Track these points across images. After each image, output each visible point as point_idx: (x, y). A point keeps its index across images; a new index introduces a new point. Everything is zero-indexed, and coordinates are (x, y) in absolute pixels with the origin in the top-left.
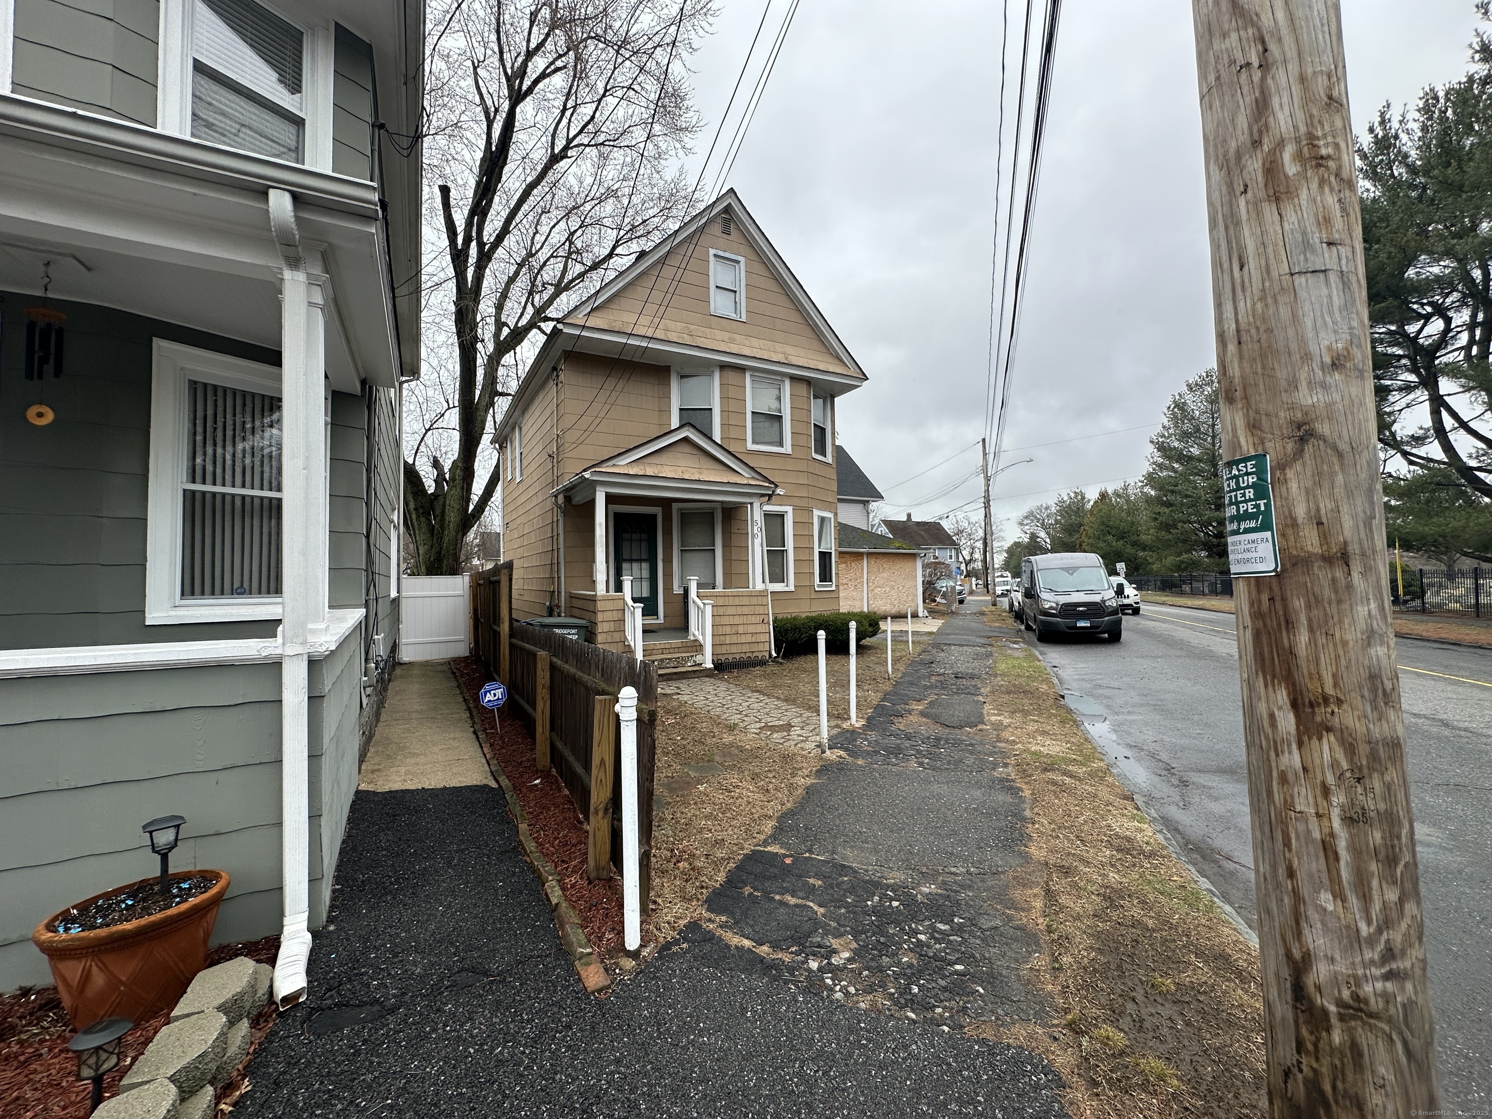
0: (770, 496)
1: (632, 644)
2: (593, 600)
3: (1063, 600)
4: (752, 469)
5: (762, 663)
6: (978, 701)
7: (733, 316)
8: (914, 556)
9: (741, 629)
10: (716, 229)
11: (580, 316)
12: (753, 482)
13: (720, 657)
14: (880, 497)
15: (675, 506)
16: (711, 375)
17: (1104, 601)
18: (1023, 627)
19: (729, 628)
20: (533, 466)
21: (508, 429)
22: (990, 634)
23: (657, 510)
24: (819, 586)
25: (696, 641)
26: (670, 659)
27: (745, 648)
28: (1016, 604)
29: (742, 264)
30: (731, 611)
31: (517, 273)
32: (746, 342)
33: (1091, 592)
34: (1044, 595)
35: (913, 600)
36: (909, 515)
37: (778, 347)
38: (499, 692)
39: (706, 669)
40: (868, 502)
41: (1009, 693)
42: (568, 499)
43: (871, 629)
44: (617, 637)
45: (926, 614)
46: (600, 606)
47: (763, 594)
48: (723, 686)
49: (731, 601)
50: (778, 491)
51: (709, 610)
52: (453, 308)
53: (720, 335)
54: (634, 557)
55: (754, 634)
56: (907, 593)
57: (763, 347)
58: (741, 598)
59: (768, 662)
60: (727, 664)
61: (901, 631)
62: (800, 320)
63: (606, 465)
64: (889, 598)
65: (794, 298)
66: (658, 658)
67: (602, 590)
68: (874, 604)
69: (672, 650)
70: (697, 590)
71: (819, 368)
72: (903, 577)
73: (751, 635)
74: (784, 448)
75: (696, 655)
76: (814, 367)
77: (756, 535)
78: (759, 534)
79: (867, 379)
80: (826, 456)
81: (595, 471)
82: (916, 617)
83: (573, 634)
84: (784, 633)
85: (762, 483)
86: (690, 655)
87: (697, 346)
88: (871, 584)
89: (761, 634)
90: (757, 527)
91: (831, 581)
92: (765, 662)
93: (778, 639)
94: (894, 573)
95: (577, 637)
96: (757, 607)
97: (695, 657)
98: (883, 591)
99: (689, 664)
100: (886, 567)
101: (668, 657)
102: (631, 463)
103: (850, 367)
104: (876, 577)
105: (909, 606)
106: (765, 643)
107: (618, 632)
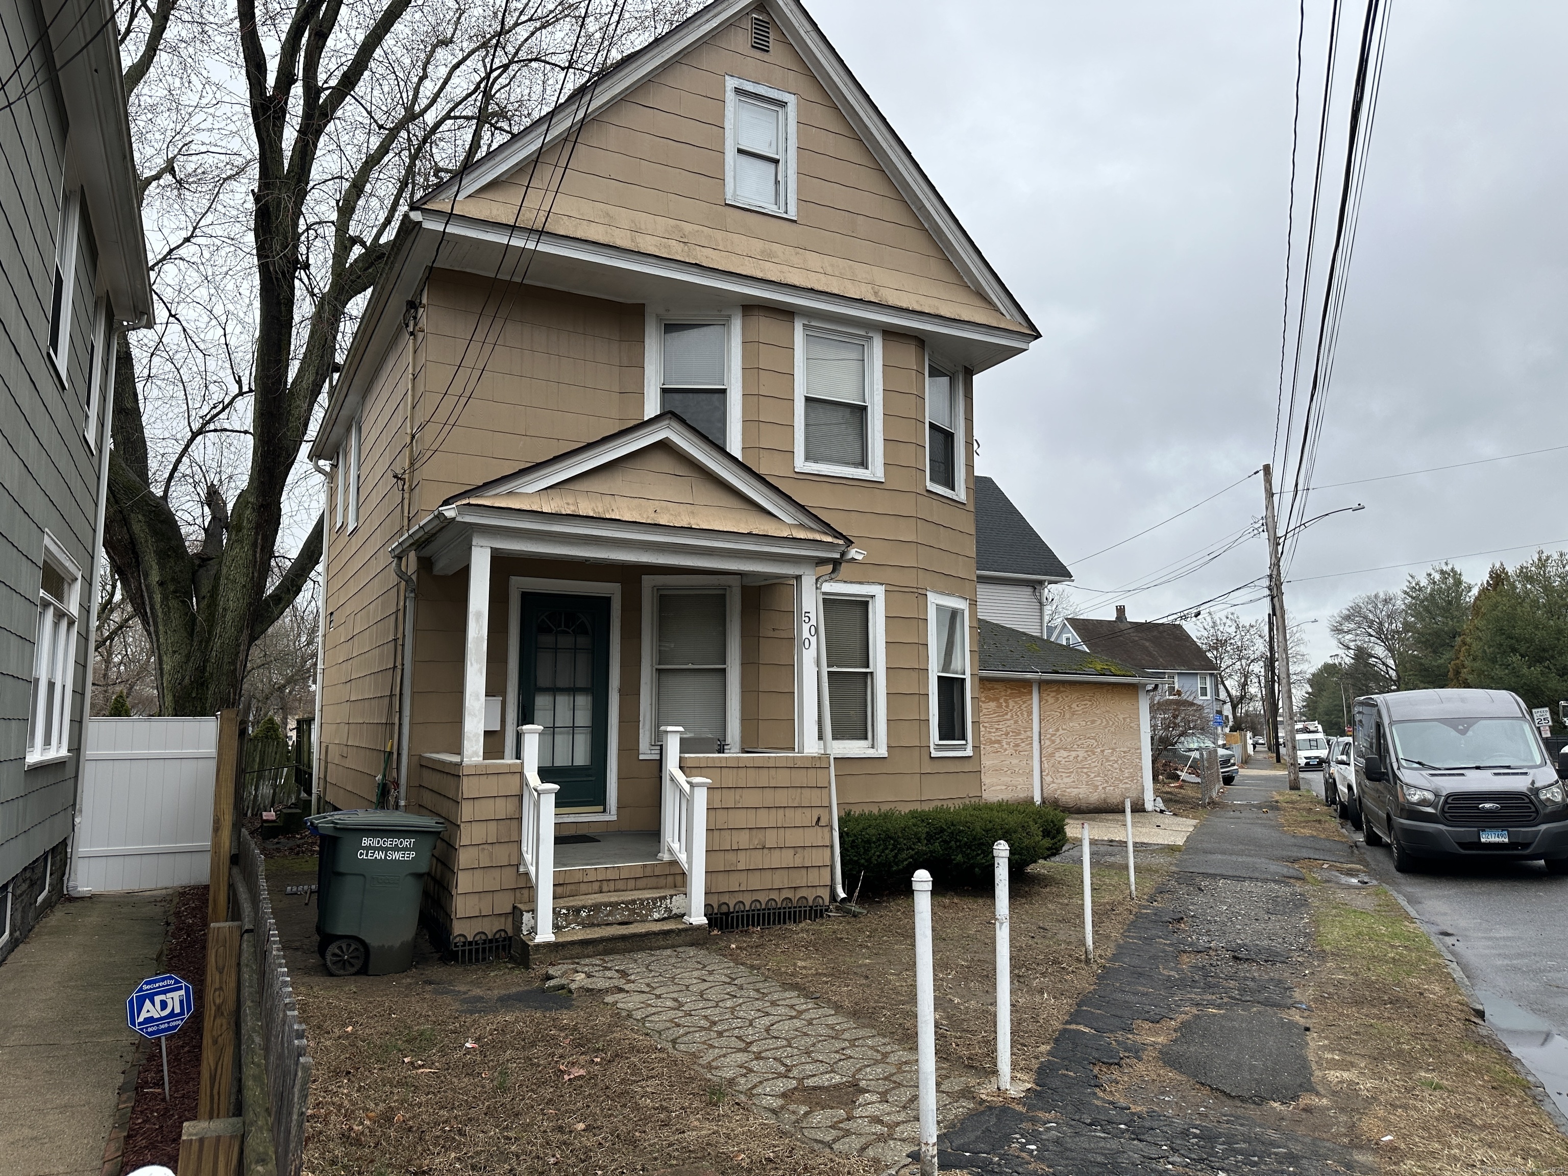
0: (836, 564)
1: (532, 870)
2: (454, 773)
3: (1450, 785)
4: (802, 508)
5: (816, 912)
6: (1292, 1025)
7: (771, 208)
8: (1133, 689)
9: (771, 839)
10: (742, 40)
11: (460, 197)
12: (802, 535)
13: (725, 899)
14: (1063, 573)
15: (648, 581)
16: (725, 323)
17: (1536, 791)
18: (1360, 838)
19: (745, 835)
20: (375, 498)
21: (338, 430)
22: (1295, 853)
23: (612, 589)
24: (939, 747)
25: (675, 863)
26: (614, 905)
27: (779, 880)
28: (1342, 789)
29: (791, 111)
30: (751, 798)
32: (795, 261)
33: (1506, 770)
34: (1407, 775)
35: (1132, 777)
36: (1121, 610)
37: (862, 271)
39: (693, 929)
40: (1041, 583)
41: (1358, 1003)
42: (425, 564)
43: (1047, 842)
44: (502, 855)
45: (1161, 805)
46: (468, 787)
47: (818, 764)
48: (720, 968)
49: (752, 778)
50: (853, 553)
51: (701, 799)
52: (251, 205)
53: (741, 243)
54: (560, 684)
55: (799, 850)
56: (1120, 762)
57: (829, 270)
58: (773, 771)
59: (826, 910)
60: (740, 914)
61: (1112, 841)
62: (905, 219)
63: (494, 492)
64: (1085, 770)
65: (894, 177)
66: (590, 902)
67: (476, 754)
68: (1053, 782)
69: (620, 884)
70: (682, 755)
71: (942, 314)
72: (1112, 729)
73: (792, 851)
74: (867, 468)
75: (672, 896)
76: (932, 312)
77: (807, 642)
78: (814, 640)
79: (1039, 336)
80: (953, 489)
81: (469, 504)
82: (1144, 811)
83: (405, 849)
84: (864, 847)
85: (818, 537)
86: (658, 895)
87: (696, 264)
88: (1048, 743)
89: (814, 850)
90: (808, 626)
91: (963, 737)
92: (821, 910)
93: (851, 860)
94: (1093, 722)
95: (413, 855)
96: (806, 792)
97: (671, 899)
98: (1071, 758)
99: (656, 916)
100: (1077, 708)
101: (612, 900)
102: (549, 491)
103: (1004, 312)
104: (1057, 730)
105: (1126, 789)
106: (822, 869)
107: (506, 845)
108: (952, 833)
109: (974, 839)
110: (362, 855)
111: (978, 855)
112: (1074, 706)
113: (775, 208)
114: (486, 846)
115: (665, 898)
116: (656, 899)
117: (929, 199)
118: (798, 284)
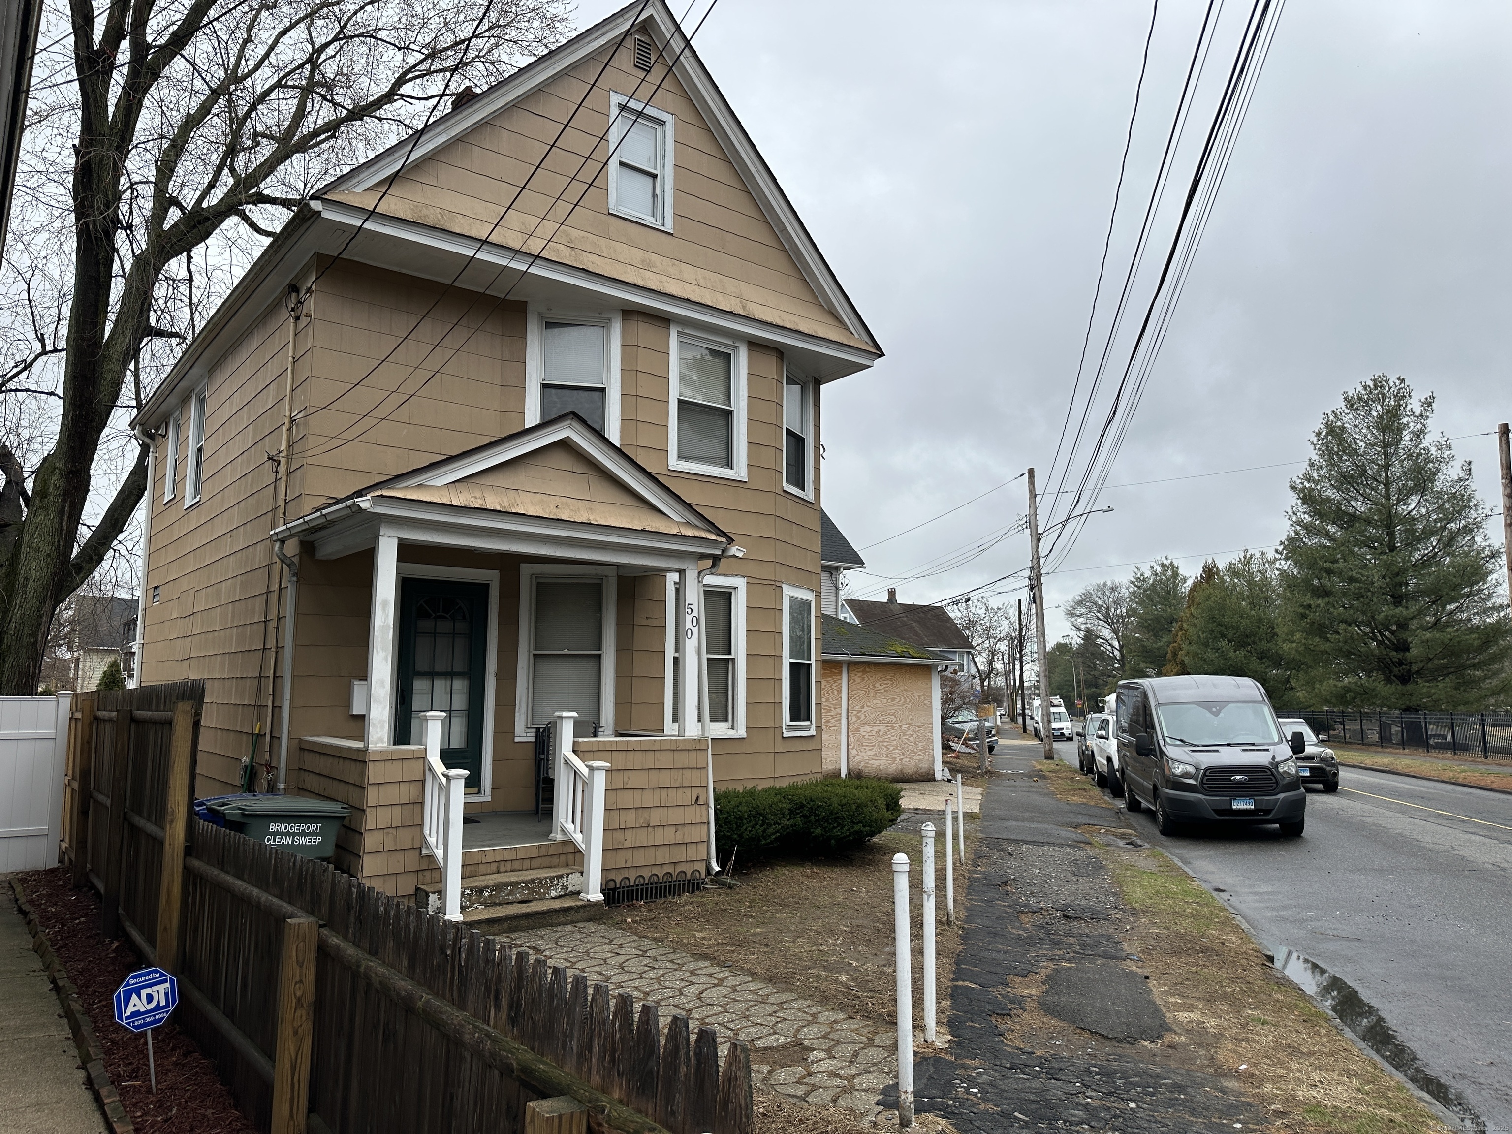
0: (716, 560)
1: (439, 853)
2: (360, 759)
3: (1207, 760)
4: (689, 506)
5: (693, 886)
6: (1133, 974)
7: (649, 220)
8: (927, 669)
9: (655, 818)
10: (625, 59)
11: (359, 190)
12: (689, 532)
13: (612, 875)
14: (856, 561)
15: (526, 569)
16: (606, 325)
17: (1276, 765)
18: (1121, 804)
19: (632, 815)
20: (229, 476)
21: (173, 400)
22: (1082, 819)
23: (490, 576)
24: (790, 728)
25: (569, 842)
26: (514, 885)
27: (662, 856)
29: (669, 128)
30: (639, 780)
31: (205, 110)
32: (672, 271)
33: (1251, 747)
34: (1171, 751)
35: (924, 750)
36: (892, 593)
37: (731, 285)
38: (160, 993)
39: (590, 905)
40: (837, 569)
41: (1176, 953)
42: (308, 547)
43: (888, 815)
44: (405, 838)
45: (948, 775)
46: (374, 773)
47: (697, 746)
48: (630, 945)
49: (638, 760)
50: (734, 550)
51: (600, 782)
53: (625, 252)
54: (438, 668)
55: (680, 827)
56: (915, 736)
57: (702, 283)
58: (658, 754)
59: (703, 883)
60: (626, 889)
61: (917, 809)
62: (768, 239)
63: (405, 485)
64: (885, 744)
65: (760, 199)
66: (491, 883)
67: (381, 740)
68: (858, 755)
69: (517, 865)
70: (576, 739)
71: (801, 330)
72: (909, 706)
73: (673, 829)
74: (732, 468)
75: (568, 875)
76: (793, 328)
77: (689, 632)
78: (695, 630)
79: (882, 355)
80: (803, 489)
81: (382, 496)
82: (934, 780)
83: (312, 834)
84: (736, 823)
85: (704, 535)
86: (555, 874)
87: (583, 269)
88: (854, 719)
89: (693, 827)
90: (691, 617)
91: (808, 718)
92: (698, 883)
93: (724, 835)
94: (893, 699)
95: (319, 839)
96: (687, 773)
97: (567, 877)
98: (874, 733)
99: (553, 894)
100: (880, 687)
101: (513, 879)
102: (456, 484)
103: (853, 331)
104: (863, 707)
105: (920, 760)
106: (700, 845)
107: (409, 828)
108: (811, 808)
109: (831, 813)
110: (269, 841)
111: (834, 828)
112: (877, 685)
113: (652, 220)
114: (390, 830)
115: (561, 876)
116: (553, 878)
117: (790, 223)
118: (675, 293)
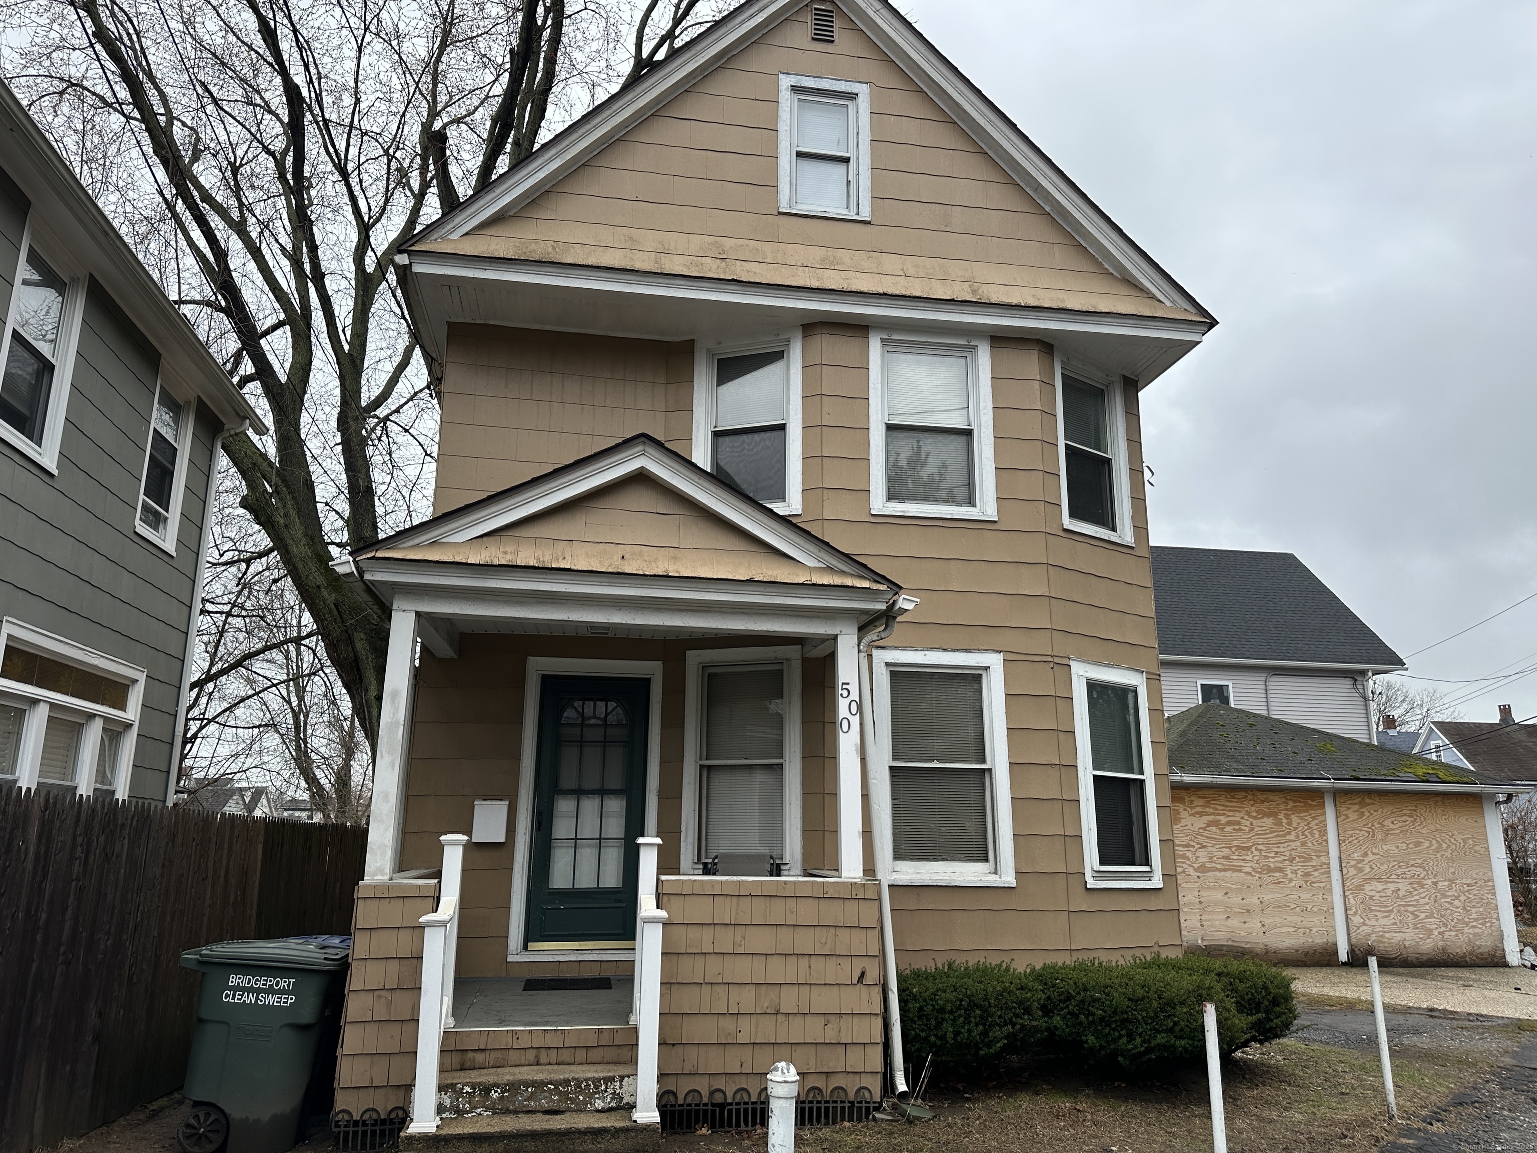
0: (884, 619)
4: (825, 545)
5: (853, 1111)
7: (843, 213)
8: (1475, 801)
9: (789, 1000)
10: (798, 34)
11: (455, 236)
12: (826, 580)
13: (719, 1084)
14: (1393, 661)
15: (694, 658)
16: (786, 348)
19: (750, 994)
26: (539, 1085)
29: (864, 102)
30: (760, 941)
32: (866, 265)
35: (1483, 919)
36: (1505, 711)
37: (956, 269)
46: (363, 914)
47: (863, 893)
49: (759, 912)
50: (901, 602)
53: (796, 254)
54: (586, 786)
55: (832, 1018)
56: (1462, 898)
57: (911, 271)
58: (791, 903)
59: (877, 1109)
60: (742, 1107)
62: (1019, 204)
63: (411, 543)
64: (1411, 909)
65: (1000, 157)
66: (507, 1078)
67: (381, 871)
68: (1364, 924)
69: (565, 1055)
71: (1069, 306)
72: (1448, 854)
73: (821, 1020)
74: (974, 506)
75: (622, 1078)
76: (1054, 305)
77: (845, 723)
78: (855, 721)
79: (1213, 323)
80: (1114, 529)
81: (373, 558)
82: (1506, 965)
83: (282, 992)
84: (936, 1019)
85: (849, 582)
86: (601, 1075)
87: (733, 280)
88: (1353, 871)
89: (856, 1020)
90: (847, 701)
91: (1147, 862)
92: (868, 1109)
93: (917, 1035)
94: (1418, 844)
95: (292, 999)
96: (843, 934)
97: (621, 1081)
98: (1389, 893)
99: (599, 1104)
100: (1392, 826)
101: (538, 1077)
102: (485, 539)
103: (1162, 298)
104: (1366, 855)
105: (1475, 935)
106: (869, 1049)
107: (409, 992)
108: (1083, 1001)
110: (228, 997)
112: (1388, 823)
113: (845, 212)
114: (383, 993)
115: (612, 1079)
116: (599, 1080)
117: (1045, 176)
118: (865, 290)
